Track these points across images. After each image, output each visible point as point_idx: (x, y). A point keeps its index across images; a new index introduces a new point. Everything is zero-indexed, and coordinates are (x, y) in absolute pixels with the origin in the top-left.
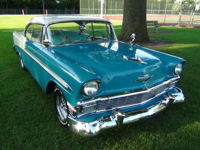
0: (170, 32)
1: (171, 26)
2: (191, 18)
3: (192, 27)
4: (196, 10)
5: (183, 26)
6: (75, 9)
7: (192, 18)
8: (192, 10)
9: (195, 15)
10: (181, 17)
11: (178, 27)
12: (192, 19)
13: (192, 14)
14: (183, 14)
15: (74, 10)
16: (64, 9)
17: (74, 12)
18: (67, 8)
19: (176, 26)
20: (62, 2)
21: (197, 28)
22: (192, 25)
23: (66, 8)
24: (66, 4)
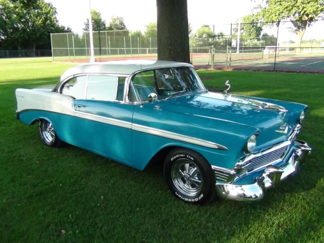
0: (209, 78)
1: (202, 70)
2: (227, 58)
3: (230, 70)
4: (232, 46)
5: (220, 69)
6: (36, 49)
7: (229, 57)
8: (228, 47)
9: (232, 52)
10: (215, 57)
11: (212, 70)
12: (229, 59)
13: (229, 52)
14: (216, 52)
15: (34, 49)
16: (16, 48)
17: (34, 54)
18: (21, 47)
19: (209, 69)
20: (12, 38)
21: (237, 70)
22: (231, 66)
23: (19, 48)
24: (20, 40)
